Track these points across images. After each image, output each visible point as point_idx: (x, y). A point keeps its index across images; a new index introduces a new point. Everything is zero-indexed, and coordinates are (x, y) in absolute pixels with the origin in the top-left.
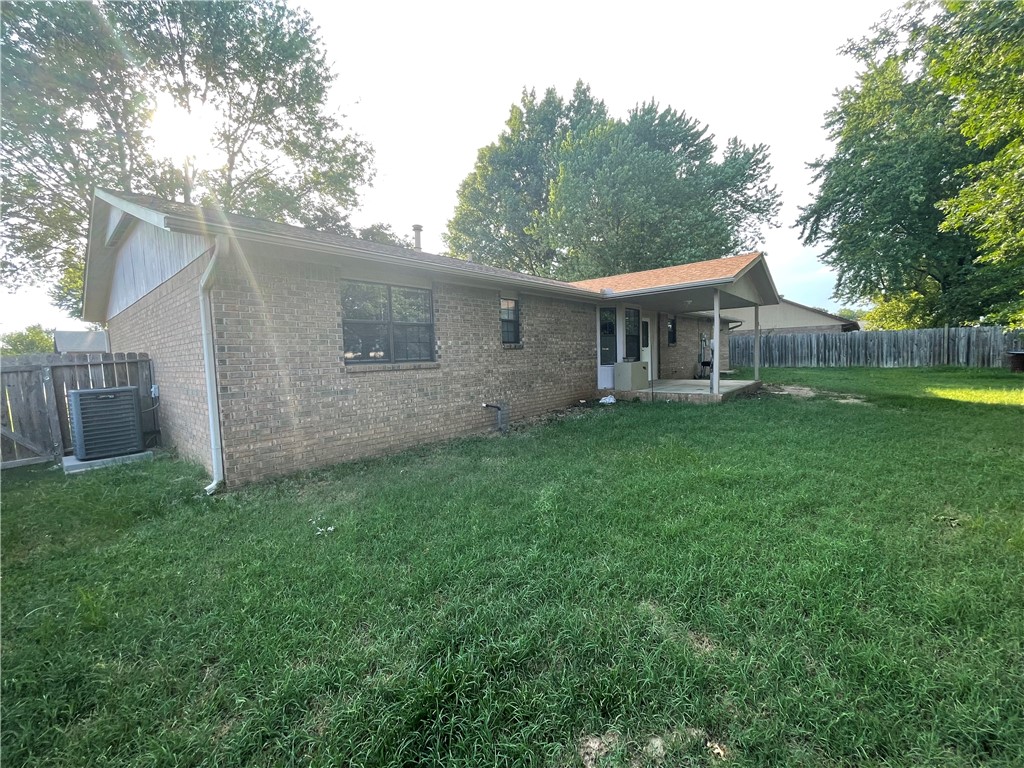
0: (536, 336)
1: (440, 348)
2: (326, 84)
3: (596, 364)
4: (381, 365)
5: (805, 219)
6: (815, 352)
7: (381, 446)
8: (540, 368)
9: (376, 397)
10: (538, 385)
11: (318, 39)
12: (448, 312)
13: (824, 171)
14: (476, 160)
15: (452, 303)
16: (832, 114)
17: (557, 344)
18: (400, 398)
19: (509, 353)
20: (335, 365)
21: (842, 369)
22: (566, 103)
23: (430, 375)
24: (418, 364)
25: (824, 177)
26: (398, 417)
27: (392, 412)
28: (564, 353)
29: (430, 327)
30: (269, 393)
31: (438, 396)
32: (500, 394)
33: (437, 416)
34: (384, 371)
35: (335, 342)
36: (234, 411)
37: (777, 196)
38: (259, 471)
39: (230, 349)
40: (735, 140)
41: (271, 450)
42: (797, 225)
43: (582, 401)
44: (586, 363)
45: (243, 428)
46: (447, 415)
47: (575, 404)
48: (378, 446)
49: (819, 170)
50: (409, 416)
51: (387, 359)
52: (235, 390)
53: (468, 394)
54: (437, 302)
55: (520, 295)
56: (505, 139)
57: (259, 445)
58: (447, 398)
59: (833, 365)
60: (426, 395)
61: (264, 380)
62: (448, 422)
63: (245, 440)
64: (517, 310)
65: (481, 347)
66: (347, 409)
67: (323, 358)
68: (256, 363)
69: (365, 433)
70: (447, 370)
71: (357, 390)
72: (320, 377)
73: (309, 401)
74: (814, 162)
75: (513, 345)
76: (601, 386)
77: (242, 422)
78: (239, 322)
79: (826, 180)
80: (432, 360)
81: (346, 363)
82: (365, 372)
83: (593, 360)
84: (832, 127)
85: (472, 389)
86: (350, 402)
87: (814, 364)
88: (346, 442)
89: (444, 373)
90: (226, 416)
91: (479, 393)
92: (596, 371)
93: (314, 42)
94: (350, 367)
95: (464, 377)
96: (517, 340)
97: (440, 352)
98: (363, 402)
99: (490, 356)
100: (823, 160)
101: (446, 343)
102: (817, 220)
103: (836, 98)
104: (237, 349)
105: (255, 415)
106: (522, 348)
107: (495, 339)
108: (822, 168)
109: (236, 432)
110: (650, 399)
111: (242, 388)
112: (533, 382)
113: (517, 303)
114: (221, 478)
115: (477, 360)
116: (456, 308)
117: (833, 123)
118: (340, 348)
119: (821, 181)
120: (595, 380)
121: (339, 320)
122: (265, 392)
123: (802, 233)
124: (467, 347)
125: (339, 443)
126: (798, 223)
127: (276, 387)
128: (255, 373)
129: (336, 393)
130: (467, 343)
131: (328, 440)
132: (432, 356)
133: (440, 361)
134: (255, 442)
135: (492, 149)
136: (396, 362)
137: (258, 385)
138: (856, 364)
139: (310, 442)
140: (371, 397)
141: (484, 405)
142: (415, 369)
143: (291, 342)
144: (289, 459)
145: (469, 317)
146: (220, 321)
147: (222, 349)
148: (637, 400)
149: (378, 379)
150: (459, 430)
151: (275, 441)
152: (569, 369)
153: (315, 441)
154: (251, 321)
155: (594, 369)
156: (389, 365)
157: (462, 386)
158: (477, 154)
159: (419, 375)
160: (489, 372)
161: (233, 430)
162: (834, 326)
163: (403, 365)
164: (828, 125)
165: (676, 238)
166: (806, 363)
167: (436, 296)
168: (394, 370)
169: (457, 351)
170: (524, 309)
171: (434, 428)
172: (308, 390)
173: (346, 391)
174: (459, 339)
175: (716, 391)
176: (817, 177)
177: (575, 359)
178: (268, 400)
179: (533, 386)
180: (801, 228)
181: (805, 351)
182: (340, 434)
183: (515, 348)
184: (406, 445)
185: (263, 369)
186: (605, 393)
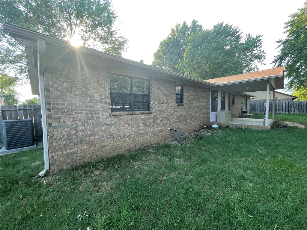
0: (189, 100)
1: (152, 105)
2: (114, 19)
3: (209, 112)
4: (127, 113)
5: (276, 61)
6: (284, 108)
7: (126, 148)
8: (190, 114)
9: (125, 127)
10: (189, 120)
11: (111, 6)
12: (156, 89)
13: (282, 44)
14: (159, 45)
15: (158, 86)
16: (287, 23)
17: (196, 104)
18: (135, 127)
19: (179, 107)
20: (107, 112)
21: (297, 115)
22: (189, 26)
23: (147, 116)
24: (143, 112)
25: (282, 46)
26: (134, 135)
27: (132, 133)
28: (198, 107)
29: (148, 96)
30: (74, 126)
31: (151, 125)
32: (175, 124)
33: (150, 134)
34: (129, 115)
35: (106, 102)
36: (55, 135)
37: (264, 54)
38: (68, 164)
39: (53, 104)
40: (249, 35)
41: (74, 153)
42: (273, 63)
43: (205, 127)
44: (206, 111)
45: (60, 143)
46: (154, 134)
47: (202, 128)
48: (125, 148)
49: (280, 43)
50: (139, 135)
51: (130, 109)
52: (56, 124)
53: (163, 124)
54: (151, 85)
55: (183, 84)
56: (169, 38)
57: (68, 151)
58: (154, 126)
59: (292, 113)
60: (146, 125)
61: (71, 119)
62: (155, 137)
63: (60, 149)
64: (182, 90)
65: (168, 105)
66: (111, 132)
67: (101, 109)
68: (67, 111)
69: (120, 143)
70: (155, 114)
71: (117, 123)
72: (99, 118)
73: (94, 129)
74: (278, 41)
75: (180, 104)
76: (211, 120)
77: (60, 140)
78: (58, 91)
79: (283, 47)
80: (149, 110)
81: (112, 111)
82: (120, 115)
83: (208, 110)
84: (287, 28)
85: (164, 122)
86: (113, 129)
87: (284, 112)
88: (111, 147)
89: (153, 116)
90: (51, 138)
91: (167, 124)
92: (209, 115)
93: (110, 7)
94: (113, 113)
95: (161, 117)
96: (182, 102)
97: (152, 107)
98: (119, 129)
99: (172, 108)
100: (282, 40)
101: (154, 103)
102: (281, 61)
103: (290, 17)
104: (57, 104)
105: (66, 136)
106: (183, 105)
107: (174, 101)
108: (282, 43)
109: (56, 145)
110: (234, 127)
111: (59, 124)
112: (187, 119)
113: (182, 87)
114: (48, 168)
115: (167, 110)
116: (159, 88)
117: (288, 26)
118: (109, 105)
119: (281, 47)
120: (209, 118)
121: (109, 91)
122: (72, 125)
123: (275, 66)
124: (163, 104)
125: (107, 148)
126: (273, 62)
127: (78, 123)
128: (67, 116)
129: (107, 125)
130: (163, 103)
131: (103, 147)
132: (148, 108)
133: (152, 111)
134: (65, 150)
135: (164, 41)
136: (134, 111)
137: (68, 122)
138: (302, 113)
139: (94, 148)
140: (123, 126)
141: (169, 129)
142: (142, 114)
143: (85, 101)
144: (83, 157)
145: (164, 92)
146: (48, 90)
147: (49, 104)
148: (228, 127)
149: (126, 118)
150: (159, 139)
151: (76, 149)
152: (200, 114)
153: (96, 148)
154: (65, 91)
155: (208, 113)
156: (131, 112)
157: (161, 121)
158: (160, 43)
159: (144, 116)
160: (171, 115)
161: (54, 144)
162: (289, 99)
163: (137, 112)
164: (286, 27)
165: (229, 68)
166: (280, 112)
167: (151, 83)
168: (133, 114)
169: (159, 106)
170: (185, 90)
171: (149, 139)
172: (93, 124)
173: (111, 124)
174: (160, 101)
175: (266, 125)
176: (279, 46)
177: (203, 110)
178: (73, 129)
179: (187, 120)
180: (274, 64)
181: (280, 108)
182: (108, 144)
183: (181, 105)
184: (137, 147)
185: (71, 114)
186: (213, 123)
